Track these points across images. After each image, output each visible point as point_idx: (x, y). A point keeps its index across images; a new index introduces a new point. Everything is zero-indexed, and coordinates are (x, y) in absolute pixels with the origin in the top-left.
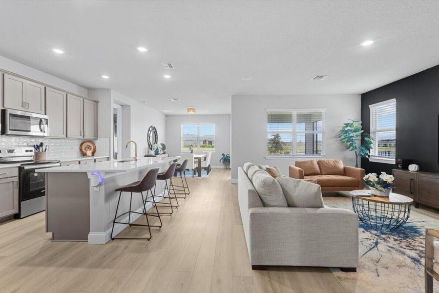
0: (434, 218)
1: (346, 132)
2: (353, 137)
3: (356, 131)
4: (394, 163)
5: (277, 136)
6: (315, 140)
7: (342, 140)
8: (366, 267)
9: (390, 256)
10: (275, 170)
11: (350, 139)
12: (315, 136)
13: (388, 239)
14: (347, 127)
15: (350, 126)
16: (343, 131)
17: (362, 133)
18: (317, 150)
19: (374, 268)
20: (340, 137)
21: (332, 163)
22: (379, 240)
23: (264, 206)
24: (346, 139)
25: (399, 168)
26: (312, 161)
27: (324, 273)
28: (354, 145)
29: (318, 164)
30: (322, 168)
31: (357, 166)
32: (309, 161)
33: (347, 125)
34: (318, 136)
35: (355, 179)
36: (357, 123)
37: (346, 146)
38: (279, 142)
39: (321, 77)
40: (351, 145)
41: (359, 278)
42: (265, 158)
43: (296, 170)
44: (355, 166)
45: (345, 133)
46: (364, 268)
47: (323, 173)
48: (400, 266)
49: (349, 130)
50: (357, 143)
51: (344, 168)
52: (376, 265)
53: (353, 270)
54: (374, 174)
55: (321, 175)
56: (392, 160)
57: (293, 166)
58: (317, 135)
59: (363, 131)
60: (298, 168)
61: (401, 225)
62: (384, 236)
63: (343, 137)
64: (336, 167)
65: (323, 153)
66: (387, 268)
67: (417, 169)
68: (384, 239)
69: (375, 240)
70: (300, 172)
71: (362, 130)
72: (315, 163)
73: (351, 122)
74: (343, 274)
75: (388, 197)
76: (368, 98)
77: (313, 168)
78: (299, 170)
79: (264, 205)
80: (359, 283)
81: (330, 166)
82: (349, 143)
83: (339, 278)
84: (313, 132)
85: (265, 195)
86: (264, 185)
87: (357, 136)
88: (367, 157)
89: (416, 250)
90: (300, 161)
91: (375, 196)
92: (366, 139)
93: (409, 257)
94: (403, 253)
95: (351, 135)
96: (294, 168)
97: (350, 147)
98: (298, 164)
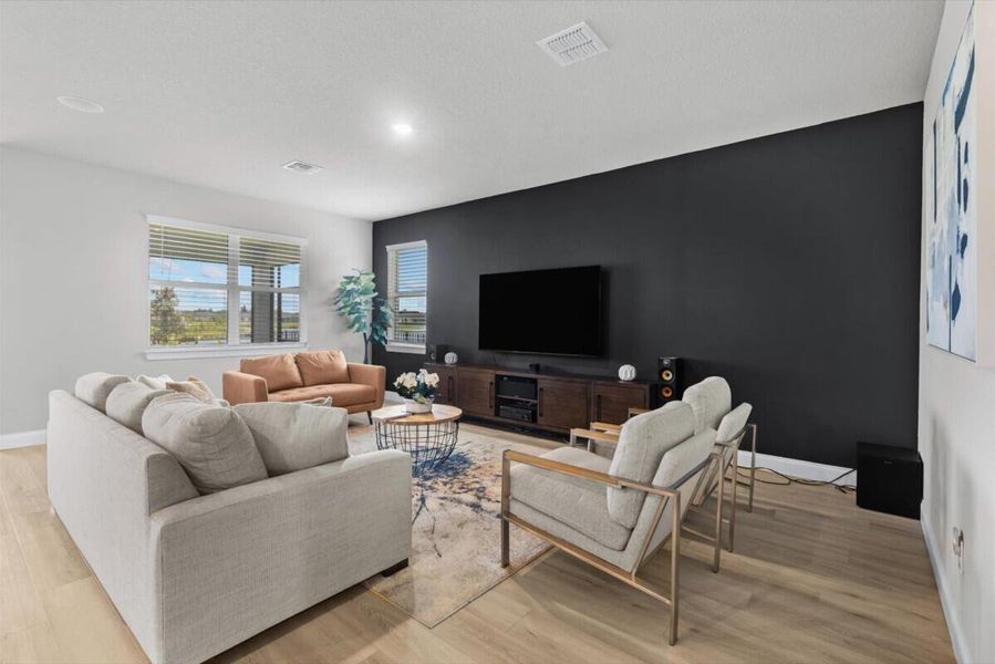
0: (478, 433)
1: (349, 293)
2: (360, 304)
3: (364, 292)
4: (424, 352)
5: (167, 294)
6: (276, 308)
7: (340, 309)
8: (420, 549)
9: (446, 514)
10: (196, 387)
11: (354, 308)
12: (276, 299)
13: (436, 486)
14: (349, 283)
15: (355, 282)
16: (341, 291)
17: (374, 299)
18: (280, 332)
19: (430, 543)
20: (336, 304)
21: (326, 360)
22: (424, 493)
23: (202, 494)
24: (348, 309)
25: (431, 361)
26: (282, 358)
27: (355, 600)
28: (363, 321)
29: (296, 362)
30: (304, 371)
31: (366, 362)
32: (275, 358)
33: (350, 279)
34: (283, 299)
35: (369, 387)
36: (367, 277)
37: (348, 322)
38: (171, 310)
39: (307, 167)
40: (357, 320)
41: (415, 576)
42: (143, 355)
43: (246, 381)
44: (363, 360)
45: (346, 296)
46: (418, 553)
47: (306, 383)
48: (461, 525)
49: (352, 290)
50: (367, 319)
51: (349, 368)
52: (431, 539)
53: (403, 565)
54: (410, 374)
55: (304, 386)
56: (421, 349)
57: (235, 372)
58: (279, 295)
59: (376, 294)
60: (253, 377)
61: (447, 458)
62: (429, 483)
63: (341, 304)
64: (333, 367)
65: (303, 339)
66: (447, 536)
67: (455, 360)
68: (431, 488)
69: (419, 494)
70: (259, 385)
71: (374, 291)
72: (290, 361)
73: (357, 274)
74: (387, 583)
75: (431, 412)
76: (385, 232)
77: (284, 373)
78: (256, 382)
79: (202, 489)
80: (417, 585)
81: (322, 366)
82: (353, 317)
83: (385, 593)
84: (271, 290)
85: (207, 460)
86: (203, 432)
87: (366, 302)
88: (383, 343)
89: (472, 490)
90: (253, 359)
91: (413, 414)
92: (383, 309)
93: (467, 505)
94: (459, 502)
95: (358, 300)
96: (237, 378)
97: (353, 325)
98: (247, 366)
